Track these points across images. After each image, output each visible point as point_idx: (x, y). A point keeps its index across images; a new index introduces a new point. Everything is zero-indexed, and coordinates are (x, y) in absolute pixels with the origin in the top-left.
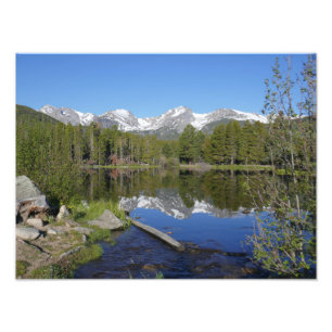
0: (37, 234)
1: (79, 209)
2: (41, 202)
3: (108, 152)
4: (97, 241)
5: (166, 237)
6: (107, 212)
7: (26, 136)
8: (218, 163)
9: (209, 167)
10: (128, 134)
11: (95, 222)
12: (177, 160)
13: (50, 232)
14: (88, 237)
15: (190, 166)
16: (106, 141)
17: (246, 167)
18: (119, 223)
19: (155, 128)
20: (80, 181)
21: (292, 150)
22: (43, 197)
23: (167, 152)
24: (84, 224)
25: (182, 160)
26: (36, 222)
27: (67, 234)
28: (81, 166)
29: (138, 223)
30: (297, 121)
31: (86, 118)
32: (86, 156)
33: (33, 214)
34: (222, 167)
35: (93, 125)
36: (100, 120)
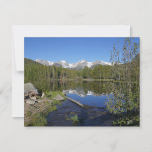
0: (34, 103)
1: (49, 94)
2: (36, 92)
3: (59, 75)
4: (55, 104)
5: (78, 103)
6: (58, 95)
7: (30, 70)
8: (96, 79)
9: (93, 80)
10: (66, 69)
11: (54, 98)
12: (82, 78)
13: (39, 102)
14: (52, 103)
15: (86, 80)
16: (58, 71)
17: (104, 80)
18: (62, 99)
19: (75, 67)
20: (49, 85)
21: (119, 74)
22: (37, 90)
23: (79, 75)
24: (51, 99)
25: (84, 77)
26: (34, 98)
27: (45, 102)
28: (49, 79)
29: (69, 99)
30: (121, 65)
31: (51, 63)
32: (51, 76)
33: (33, 95)
34: (97, 80)
35: (54, 66)
36: (56, 64)
